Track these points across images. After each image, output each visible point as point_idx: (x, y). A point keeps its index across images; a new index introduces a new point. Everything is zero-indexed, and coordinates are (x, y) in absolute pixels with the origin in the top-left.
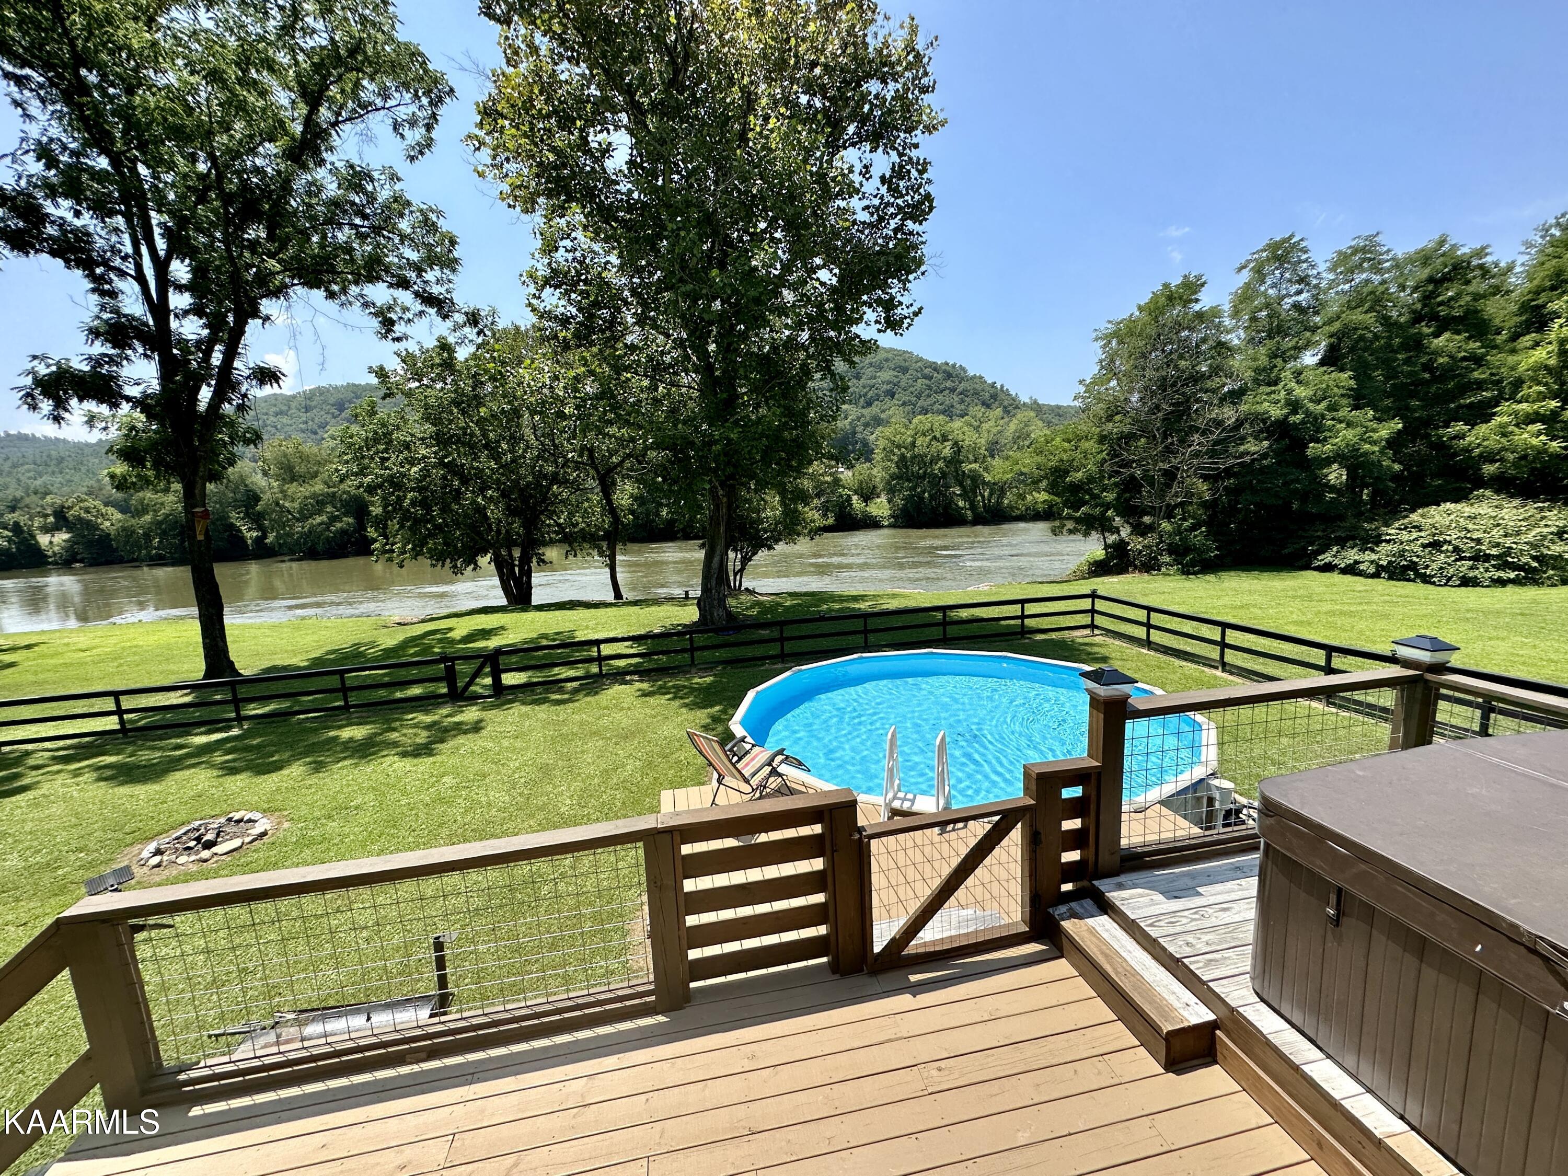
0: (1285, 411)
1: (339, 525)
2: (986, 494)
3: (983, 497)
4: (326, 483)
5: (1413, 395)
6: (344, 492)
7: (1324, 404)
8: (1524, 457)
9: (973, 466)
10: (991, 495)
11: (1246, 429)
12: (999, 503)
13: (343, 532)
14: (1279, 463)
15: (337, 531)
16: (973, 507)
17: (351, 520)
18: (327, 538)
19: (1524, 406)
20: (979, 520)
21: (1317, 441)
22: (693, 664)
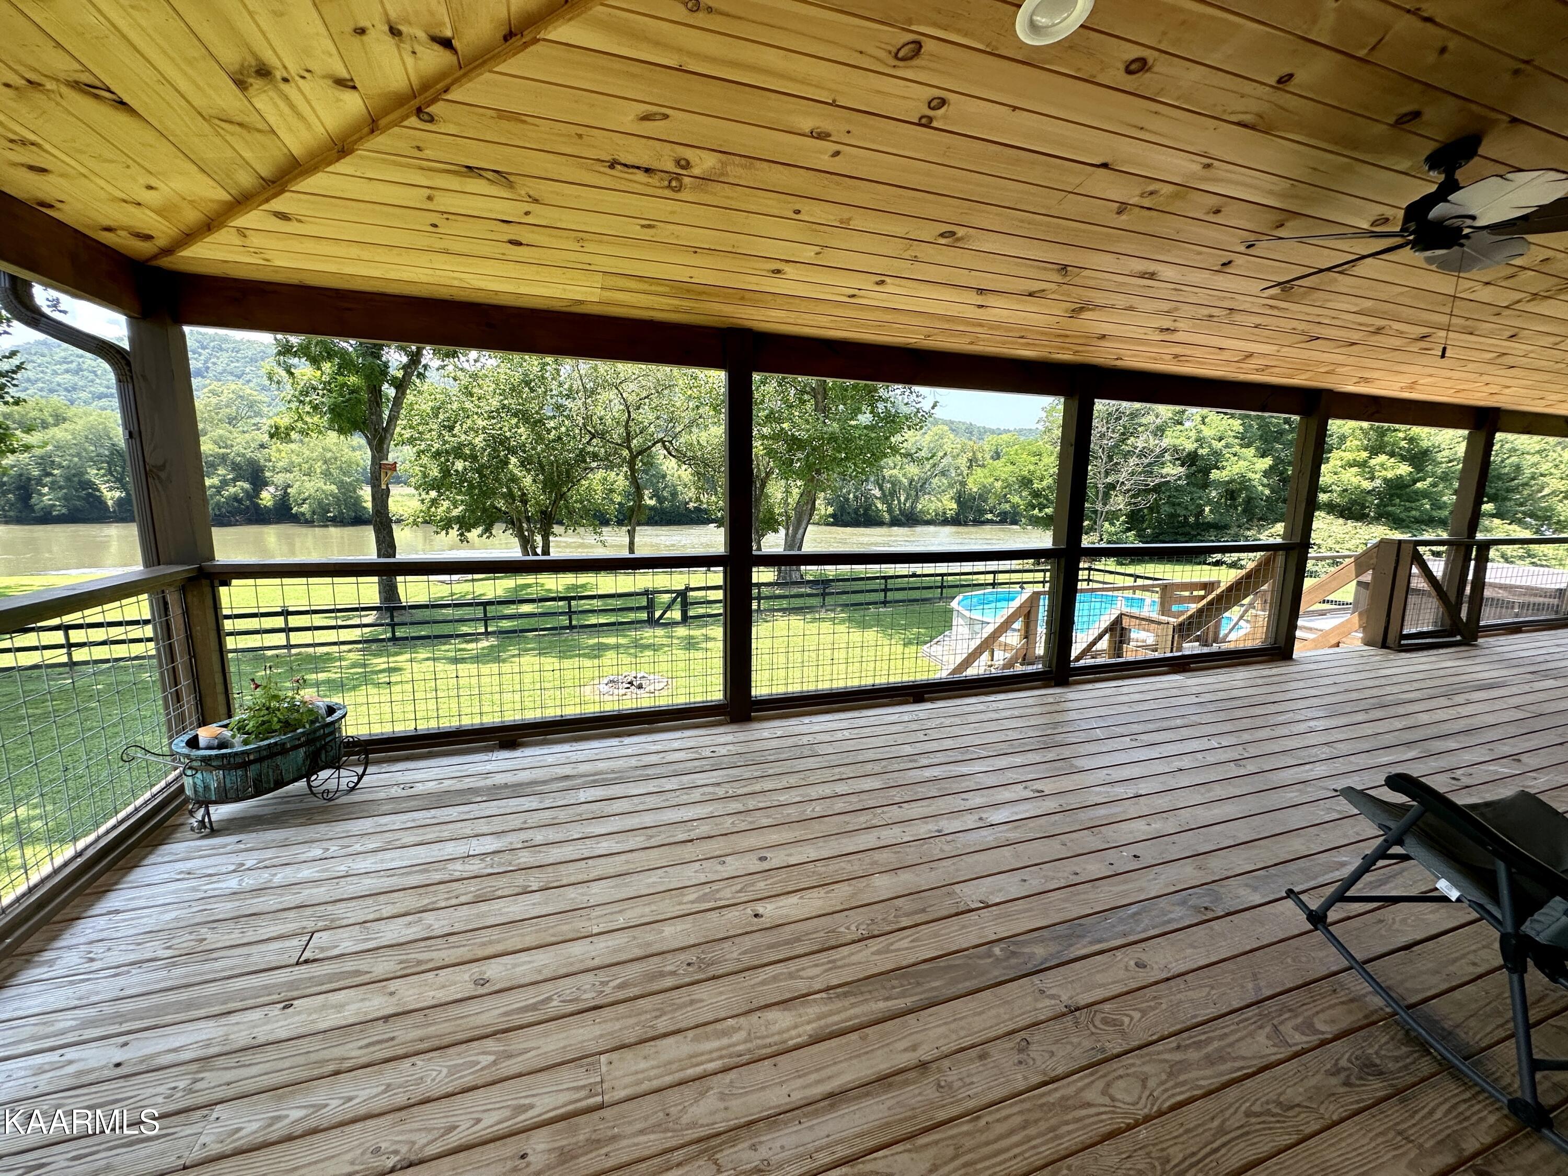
0: (1196, 445)
1: (232, 490)
2: (902, 499)
3: (899, 501)
4: (215, 443)
5: (1276, 440)
6: (238, 455)
7: (1223, 442)
8: (1345, 490)
9: (895, 472)
10: (906, 500)
11: (1167, 457)
12: (913, 507)
13: (235, 498)
14: (1188, 484)
15: (229, 496)
16: (890, 511)
17: (247, 486)
18: (218, 504)
19: (1347, 454)
20: (895, 523)
21: (1218, 469)
22: (823, 606)
